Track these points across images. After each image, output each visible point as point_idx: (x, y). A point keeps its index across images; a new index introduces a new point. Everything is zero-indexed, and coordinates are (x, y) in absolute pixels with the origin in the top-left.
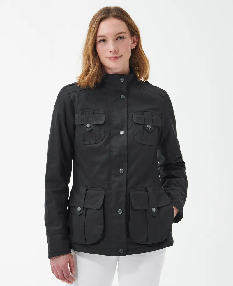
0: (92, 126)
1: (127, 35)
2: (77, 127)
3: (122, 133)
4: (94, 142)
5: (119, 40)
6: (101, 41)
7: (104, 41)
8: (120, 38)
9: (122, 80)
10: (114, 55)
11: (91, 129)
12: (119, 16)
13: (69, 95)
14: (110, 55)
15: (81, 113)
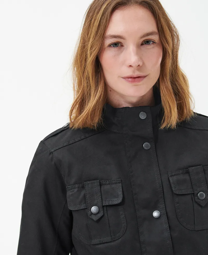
0: (101, 209)
3: (156, 214)
4: (108, 239)
6: (112, 46)
9: (143, 116)
10: (137, 74)
11: (100, 216)
13: (51, 156)
14: (129, 72)
15: (78, 187)
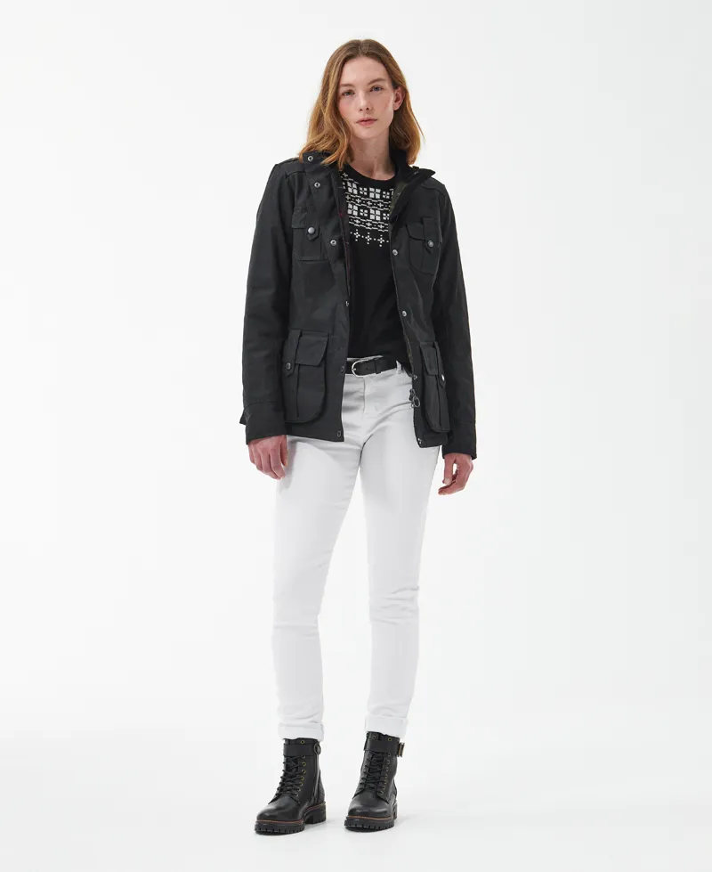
0: (317, 231)
1: (387, 85)
2: (295, 233)
5: (375, 92)
6: (346, 94)
7: (350, 93)
8: (377, 89)
11: (314, 236)
12: (373, 54)
15: (302, 209)
